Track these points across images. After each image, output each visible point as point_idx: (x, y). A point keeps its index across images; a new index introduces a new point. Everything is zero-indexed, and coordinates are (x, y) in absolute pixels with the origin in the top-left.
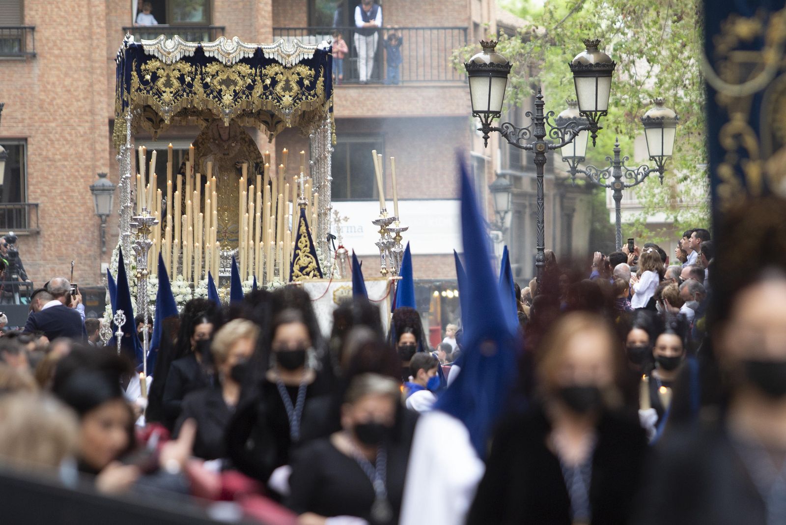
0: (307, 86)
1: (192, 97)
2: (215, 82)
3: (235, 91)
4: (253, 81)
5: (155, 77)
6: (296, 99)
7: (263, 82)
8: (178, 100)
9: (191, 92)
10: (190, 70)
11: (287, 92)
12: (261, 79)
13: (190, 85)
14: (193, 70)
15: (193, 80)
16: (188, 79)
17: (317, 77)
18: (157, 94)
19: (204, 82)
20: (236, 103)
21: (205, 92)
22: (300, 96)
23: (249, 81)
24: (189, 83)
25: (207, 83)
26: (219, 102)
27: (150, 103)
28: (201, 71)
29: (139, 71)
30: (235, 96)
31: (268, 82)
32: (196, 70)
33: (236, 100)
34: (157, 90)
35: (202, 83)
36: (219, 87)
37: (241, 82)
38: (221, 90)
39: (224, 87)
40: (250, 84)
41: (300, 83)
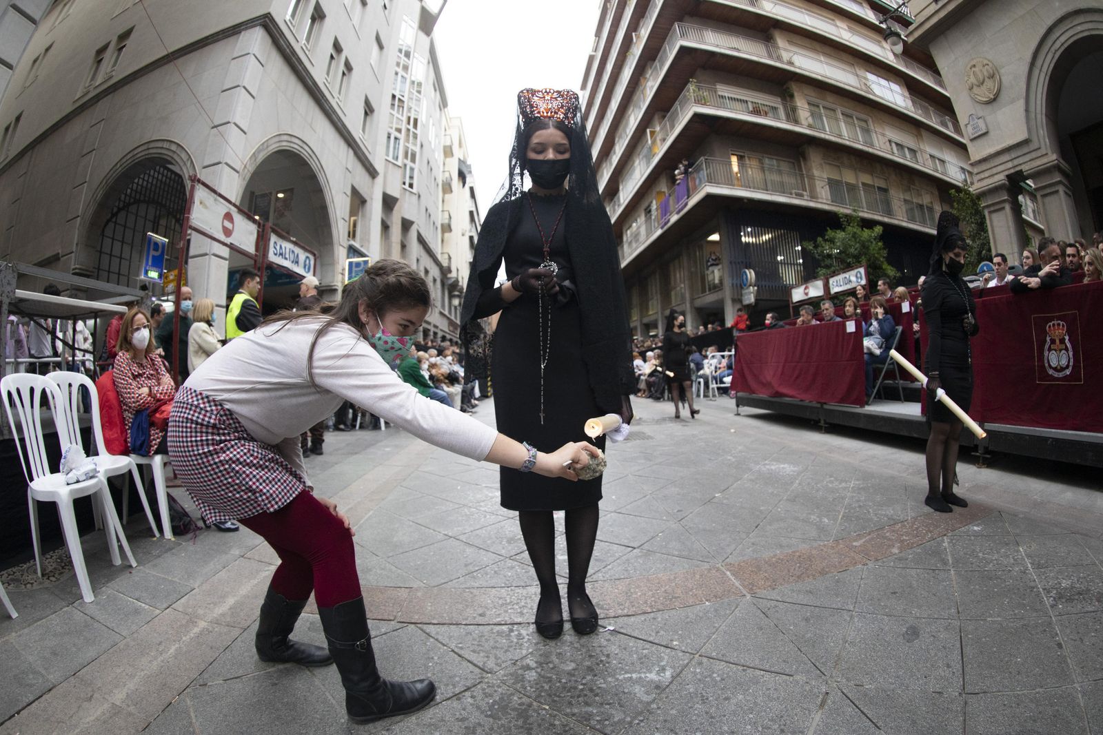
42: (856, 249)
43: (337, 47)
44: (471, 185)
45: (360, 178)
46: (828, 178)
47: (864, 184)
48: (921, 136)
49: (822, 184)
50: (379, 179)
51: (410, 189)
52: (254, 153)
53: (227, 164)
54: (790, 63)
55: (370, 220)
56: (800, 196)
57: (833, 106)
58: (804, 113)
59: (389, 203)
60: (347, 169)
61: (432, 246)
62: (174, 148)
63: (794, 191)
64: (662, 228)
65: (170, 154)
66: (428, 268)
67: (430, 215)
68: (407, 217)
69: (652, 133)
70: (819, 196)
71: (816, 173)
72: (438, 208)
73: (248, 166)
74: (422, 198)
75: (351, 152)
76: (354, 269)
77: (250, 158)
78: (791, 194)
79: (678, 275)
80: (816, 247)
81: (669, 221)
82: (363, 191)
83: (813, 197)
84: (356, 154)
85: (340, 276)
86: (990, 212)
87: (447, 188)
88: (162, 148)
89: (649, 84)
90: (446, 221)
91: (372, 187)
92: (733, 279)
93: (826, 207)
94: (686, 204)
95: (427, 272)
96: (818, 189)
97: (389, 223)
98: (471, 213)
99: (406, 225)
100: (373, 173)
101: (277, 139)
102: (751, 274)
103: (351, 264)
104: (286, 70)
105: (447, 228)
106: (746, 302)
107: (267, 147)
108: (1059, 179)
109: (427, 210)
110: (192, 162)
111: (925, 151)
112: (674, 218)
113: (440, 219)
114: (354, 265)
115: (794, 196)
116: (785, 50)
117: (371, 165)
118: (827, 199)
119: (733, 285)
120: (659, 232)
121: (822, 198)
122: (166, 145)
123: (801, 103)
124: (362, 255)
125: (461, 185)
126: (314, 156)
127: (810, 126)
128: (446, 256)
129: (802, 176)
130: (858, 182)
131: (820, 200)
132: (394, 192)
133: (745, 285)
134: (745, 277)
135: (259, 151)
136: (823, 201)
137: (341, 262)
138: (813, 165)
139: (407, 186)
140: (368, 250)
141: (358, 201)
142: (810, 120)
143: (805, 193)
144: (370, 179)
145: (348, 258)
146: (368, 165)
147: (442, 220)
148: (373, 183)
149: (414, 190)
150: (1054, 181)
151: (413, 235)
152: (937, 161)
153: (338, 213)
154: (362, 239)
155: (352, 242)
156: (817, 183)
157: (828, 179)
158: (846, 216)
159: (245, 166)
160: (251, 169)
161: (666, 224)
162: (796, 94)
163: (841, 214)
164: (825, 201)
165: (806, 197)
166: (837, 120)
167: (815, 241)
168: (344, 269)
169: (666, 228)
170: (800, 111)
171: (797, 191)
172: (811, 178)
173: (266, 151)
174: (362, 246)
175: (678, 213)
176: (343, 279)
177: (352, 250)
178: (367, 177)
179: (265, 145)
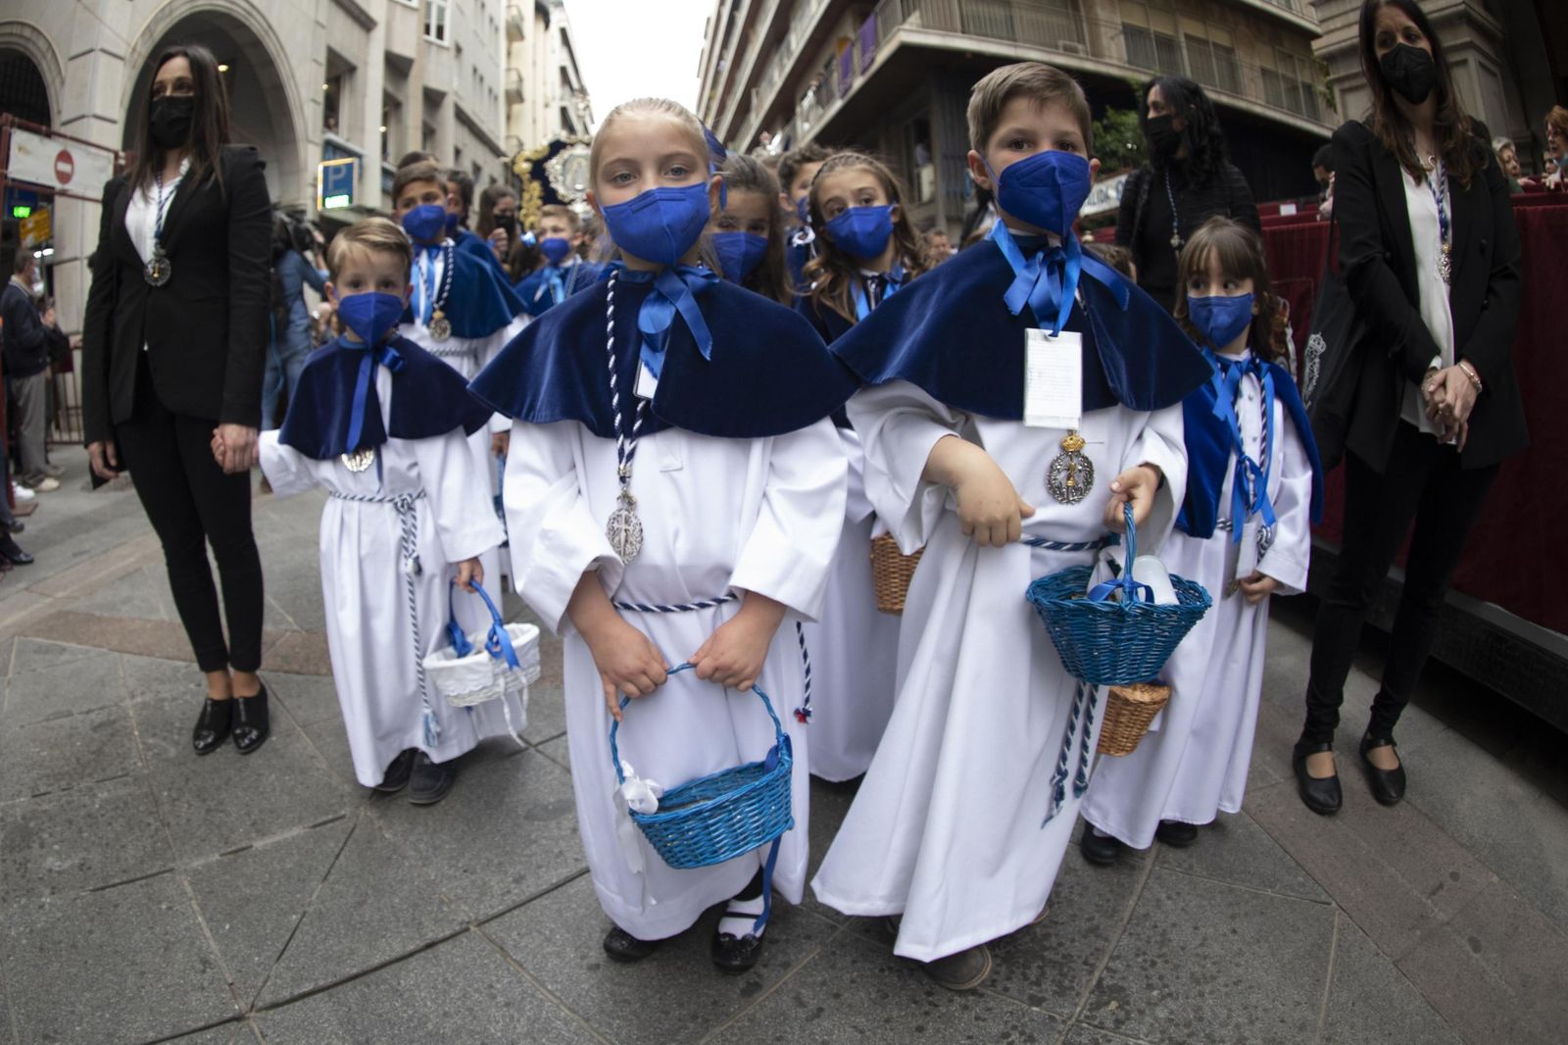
44: (563, 25)
45: (344, 36)
46: (1122, 23)
47: (1188, 37)
49: (1111, 33)
50: (379, 33)
51: (438, 42)
52: (148, 27)
53: (103, 51)
55: (364, 96)
56: (1070, 51)
59: (397, 67)
60: (318, 23)
61: (486, 127)
62: (27, 33)
63: (1061, 43)
64: (842, 97)
65: (22, 42)
66: (480, 162)
67: (482, 79)
68: (434, 85)
70: (1107, 53)
71: (1102, 14)
72: (497, 66)
73: (138, 48)
74: (466, 52)
76: (332, 177)
77: (143, 34)
78: (1057, 47)
81: (850, 86)
82: (349, 53)
83: (1096, 53)
85: (309, 191)
86: (1344, 92)
87: (515, 32)
88: (11, 34)
90: (513, 87)
91: (369, 46)
93: (1114, 72)
94: (874, 60)
95: (477, 169)
96: (1105, 41)
97: (400, 97)
98: (563, 70)
99: (433, 99)
100: (366, 24)
103: (326, 169)
105: (515, 97)
107: (171, 12)
108: (1467, 39)
109: (475, 70)
110: (53, 52)
112: (859, 81)
113: (502, 84)
114: (331, 171)
115: (1061, 51)
117: (362, 12)
118: (1120, 59)
119: (950, 192)
120: (839, 104)
121: (1111, 57)
122: (16, 30)
124: (349, 153)
125: (542, 25)
126: (254, 13)
128: (514, 142)
129: (1078, 21)
130: (1177, 31)
131: (1107, 60)
132: (405, 48)
135: (156, 21)
136: (1111, 61)
137: (310, 168)
138: (1098, 1)
139: (433, 37)
140: (362, 146)
141: (339, 72)
143: (1080, 47)
144: (362, 34)
145: (324, 159)
146: (356, 12)
147: (507, 83)
148: (368, 40)
149: (447, 42)
150: (1459, 42)
151: (447, 112)
153: (303, 92)
154: (351, 128)
155: (331, 136)
156: (1104, 30)
157: (1125, 26)
159: (134, 50)
160: (144, 50)
161: (848, 91)
164: (1115, 62)
165: (1082, 55)
168: (316, 179)
169: (848, 97)
171: (1068, 43)
172: (1094, 23)
173: (168, 20)
174: (348, 140)
176: (316, 193)
177: (330, 148)
178: (356, 31)
179: (167, 11)
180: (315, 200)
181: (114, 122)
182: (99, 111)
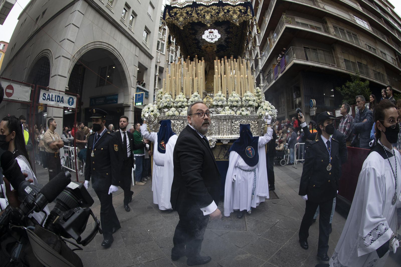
0: (243, 12)
1: (192, 18)
2: (202, 12)
3: (211, 15)
4: (219, 11)
5: (176, 14)
6: (239, 16)
7: (224, 11)
8: (186, 20)
9: (191, 17)
10: (191, 9)
11: (235, 14)
12: (222, 10)
13: (191, 14)
14: (192, 9)
15: (192, 12)
16: (190, 13)
17: (247, 9)
18: (176, 19)
19: (197, 13)
20: (212, 19)
21: (198, 16)
22: (241, 15)
23: (217, 11)
24: (190, 14)
25: (198, 13)
26: (204, 19)
27: (174, 22)
28: (196, 9)
29: (169, 13)
30: (211, 16)
31: (226, 11)
32: (193, 9)
33: (212, 18)
34: (177, 18)
35: (196, 13)
36: (204, 14)
37: (214, 12)
38: (205, 15)
39: (206, 14)
40: (217, 12)
41: (240, 11)
42: (359, 91)
43: (127, 6)
45: (144, 60)
46: (344, 59)
47: (358, 62)
48: (376, 43)
49: (342, 61)
50: (154, 60)
53: (63, 56)
54: (324, 9)
55: (150, 76)
56: (333, 66)
57: (342, 28)
58: (332, 30)
60: (136, 55)
64: (275, 80)
69: (269, 39)
70: (341, 66)
71: (339, 56)
75: (138, 49)
76: (138, 97)
79: (282, 100)
80: (342, 90)
81: (278, 77)
82: (145, 64)
83: (339, 66)
84: (140, 49)
89: (267, 19)
91: (151, 63)
92: (306, 104)
93: (345, 72)
94: (285, 69)
96: (341, 64)
100: (151, 57)
101: (93, 44)
102: (314, 101)
103: (136, 95)
104: (98, 16)
106: (312, 115)
107: (87, 47)
111: (379, 49)
112: (280, 75)
115: (331, 65)
116: (321, 3)
118: (345, 68)
119: (306, 106)
120: (274, 82)
123: (330, 25)
127: (335, 35)
129: (333, 58)
131: (341, 68)
132: (162, 65)
133: (311, 107)
134: (311, 102)
135: (82, 49)
136: (343, 69)
137: (132, 94)
138: (338, 52)
140: (149, 89)
141: (142, 70)
142: (335, 33)
143: (335, 65)
144: (150, 60)
145: (136, 92)
146: (148, 54)
148: (151, 61)
152: (383, 54)
153: (131, 74)
156: (340, 60)
158: (353, 76)
159: (74, 57)
160: (77, 57)
161: (276, 78)
162: (328, 22)
163: (352, 75)
165: (335, 67)
166: (344, 33)
167: (341, 87)
168: (134, 97)
169: (277, 80)
170: (330, 29)
172: (337, 58)
175: (281, 73)
176: (133, 101)
177: (139, 89)
178: (148, 59)
179: (86, 47)
180: (133, 103)
181: (65, 77)
182: (60, 74)
